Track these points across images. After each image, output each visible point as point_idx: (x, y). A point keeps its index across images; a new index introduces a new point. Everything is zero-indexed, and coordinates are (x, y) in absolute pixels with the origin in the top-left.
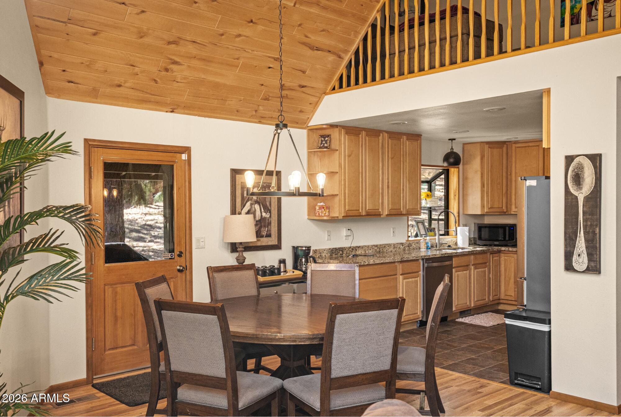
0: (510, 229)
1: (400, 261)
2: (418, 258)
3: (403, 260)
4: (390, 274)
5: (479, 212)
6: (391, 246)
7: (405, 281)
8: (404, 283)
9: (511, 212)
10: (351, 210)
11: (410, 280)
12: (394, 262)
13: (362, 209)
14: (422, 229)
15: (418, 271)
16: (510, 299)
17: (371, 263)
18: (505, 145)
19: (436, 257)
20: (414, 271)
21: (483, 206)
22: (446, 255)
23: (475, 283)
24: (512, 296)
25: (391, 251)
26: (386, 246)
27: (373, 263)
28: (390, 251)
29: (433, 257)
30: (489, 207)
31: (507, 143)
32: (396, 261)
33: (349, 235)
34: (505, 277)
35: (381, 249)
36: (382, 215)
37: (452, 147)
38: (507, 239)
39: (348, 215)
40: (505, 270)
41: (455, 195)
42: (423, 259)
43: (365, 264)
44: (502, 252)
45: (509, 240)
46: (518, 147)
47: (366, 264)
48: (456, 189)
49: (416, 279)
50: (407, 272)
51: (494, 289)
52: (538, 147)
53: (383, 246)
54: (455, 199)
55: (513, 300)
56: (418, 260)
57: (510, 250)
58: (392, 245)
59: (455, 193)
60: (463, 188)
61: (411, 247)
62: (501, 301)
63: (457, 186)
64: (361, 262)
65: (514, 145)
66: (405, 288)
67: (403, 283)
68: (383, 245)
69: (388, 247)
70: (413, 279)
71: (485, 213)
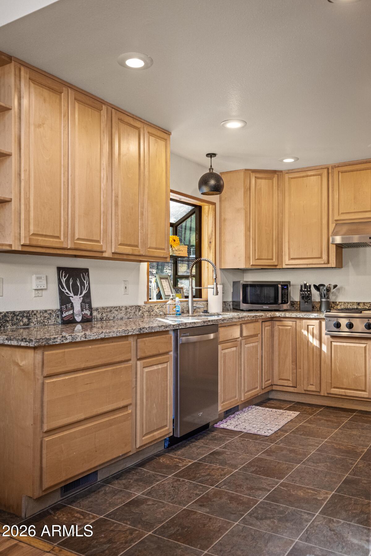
0: (282, 289)
1: (138, 335)
2: (168, 329)
3: (142, 332)
4: (118, 360)
5: (242, 266)
6: (121, 310)
7: (146, 370)
8: (145, 375)
9: (282, 266)
10: (42, 235)
11: (155, 368)
12: (126, 337)
13: (66, 236)
14: (167, 288)
15: (167, 350)
16: (286, 385)
17: (78, 340)
18: (276, 176)
19: (196, 326)
20: (161, 352)
21: (248, 258)
22: (209, 324)
23: (246, 364)
24: (289, 380)
25: (122, 319)
26: (114, 311)
27: (83, 339)
28: (119, 318)
29: (191, 326)
30: (257, 258)
31: (277, 173)
32: (130, 334)
33: (42, 288)
34: (279, 355)
35: (104, 315)
36: (105, 252)
37: (211, 166)
38: (280, 301)
39: (34, 243)
40: (279, 344)
41: (210, 242)
42: (175, 331)
43: (65, 342)
44: (275, 319)
45: (282, 303)
46: (292, 178)
47: (68, 341)
48: (212, 234)
49: (165, 365)
50: (148, 354)
51: (266, 371)
52: (320, 176)
53: (108, 310)
54: (210, 247)
55: (291, 385)
56: (166, 332)
57: (287, 316)
58: (123, 309)
59: (211, 238)
60: (220, 234)
61: (152, 313)
62: (275, 388)
63: (212, 231)
64: (55, 338)
65: (287, 176)
66: (147, 382)
67: (142, 376)
68: (108, 308)
69: (116, 312)
70: (160, 367)
71: (250, 267)
